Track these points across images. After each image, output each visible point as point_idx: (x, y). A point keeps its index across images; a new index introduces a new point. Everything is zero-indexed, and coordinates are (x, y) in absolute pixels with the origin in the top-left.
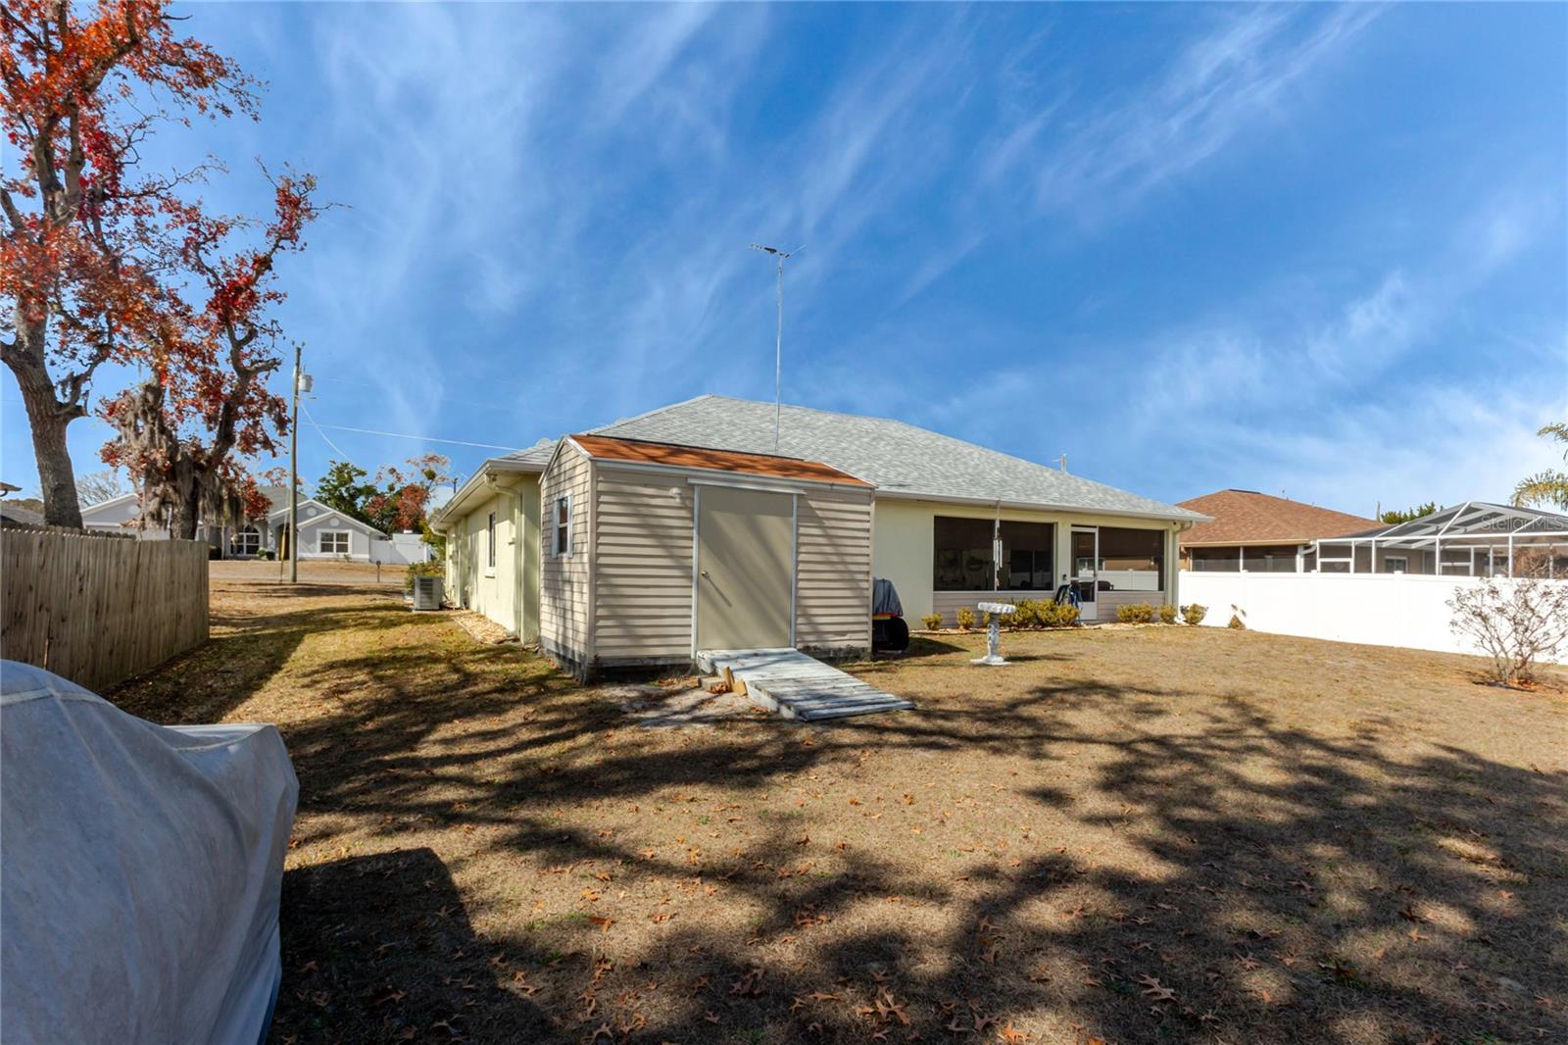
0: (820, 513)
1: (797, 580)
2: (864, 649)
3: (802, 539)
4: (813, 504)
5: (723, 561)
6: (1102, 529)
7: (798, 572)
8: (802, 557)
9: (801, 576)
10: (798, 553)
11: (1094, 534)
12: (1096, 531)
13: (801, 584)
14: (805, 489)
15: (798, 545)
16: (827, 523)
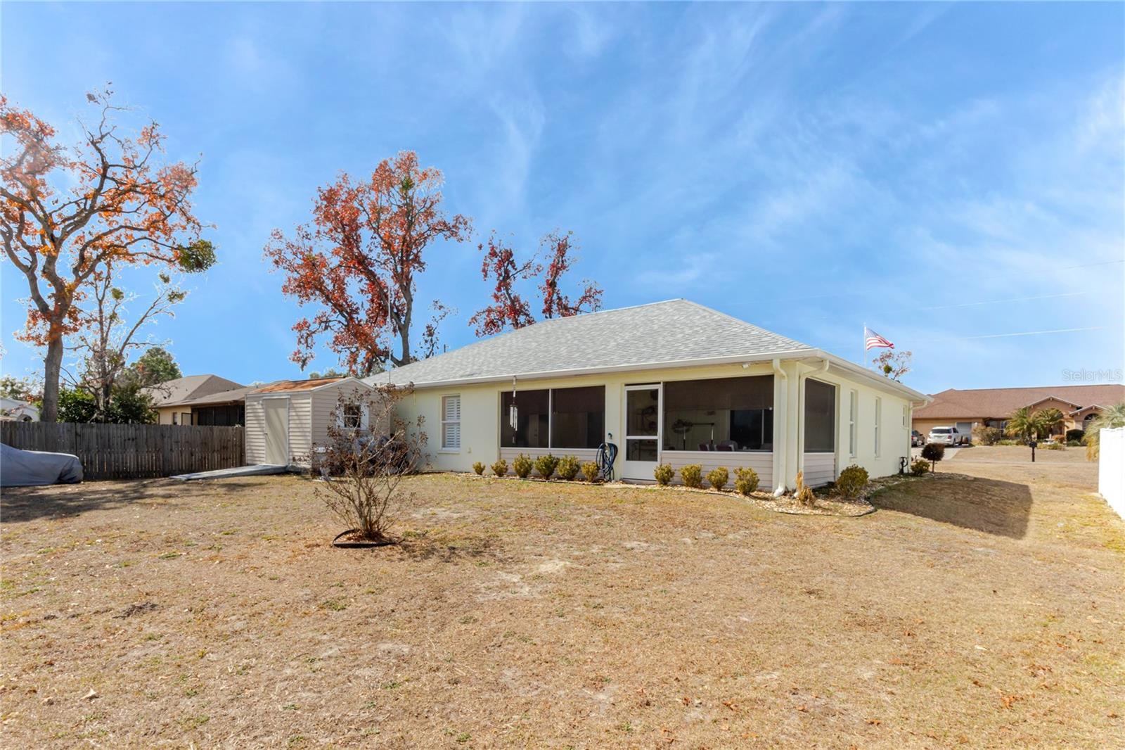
0: (295, 405)
1: (289, 436)
2: (308, 469)
3: (290, 418)
4: (293, 401)
5: (270, 427)
6: (667, 385)
7: (289, 432)
8: (290, 426)
9: (290, 434)
10: (289, 424)
11: (656, 391)
12: (660, 388)
13: (291, 438)
14: (291, 395)
15: (289, 420)
16: (298, 410)
